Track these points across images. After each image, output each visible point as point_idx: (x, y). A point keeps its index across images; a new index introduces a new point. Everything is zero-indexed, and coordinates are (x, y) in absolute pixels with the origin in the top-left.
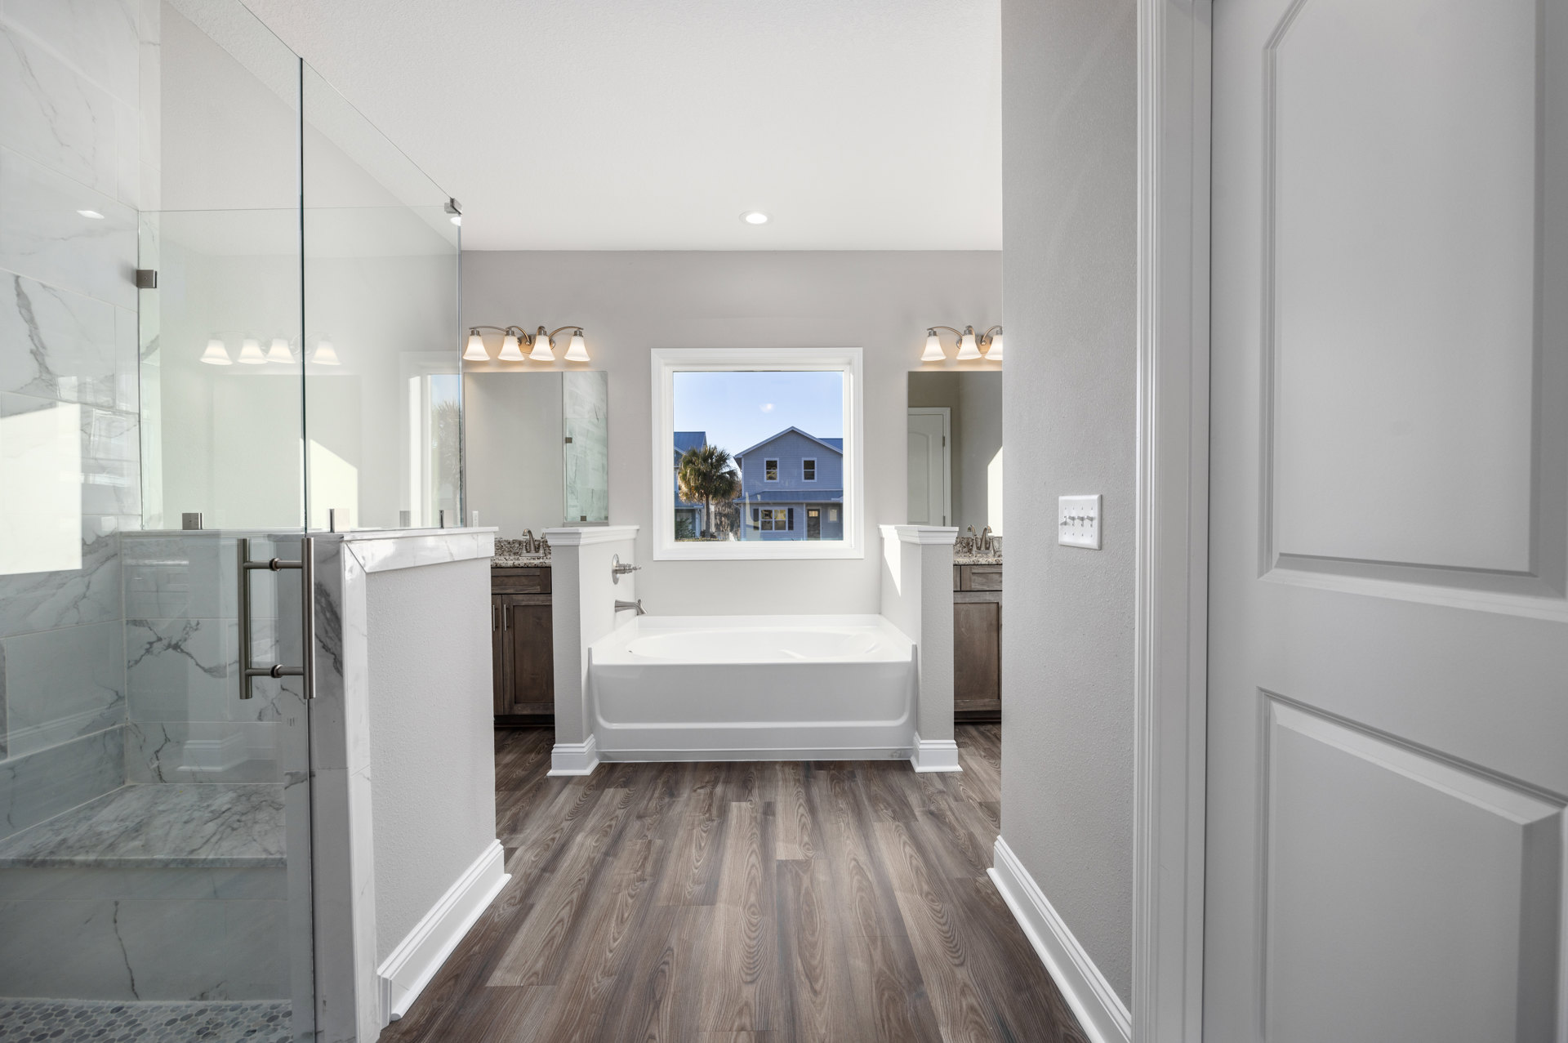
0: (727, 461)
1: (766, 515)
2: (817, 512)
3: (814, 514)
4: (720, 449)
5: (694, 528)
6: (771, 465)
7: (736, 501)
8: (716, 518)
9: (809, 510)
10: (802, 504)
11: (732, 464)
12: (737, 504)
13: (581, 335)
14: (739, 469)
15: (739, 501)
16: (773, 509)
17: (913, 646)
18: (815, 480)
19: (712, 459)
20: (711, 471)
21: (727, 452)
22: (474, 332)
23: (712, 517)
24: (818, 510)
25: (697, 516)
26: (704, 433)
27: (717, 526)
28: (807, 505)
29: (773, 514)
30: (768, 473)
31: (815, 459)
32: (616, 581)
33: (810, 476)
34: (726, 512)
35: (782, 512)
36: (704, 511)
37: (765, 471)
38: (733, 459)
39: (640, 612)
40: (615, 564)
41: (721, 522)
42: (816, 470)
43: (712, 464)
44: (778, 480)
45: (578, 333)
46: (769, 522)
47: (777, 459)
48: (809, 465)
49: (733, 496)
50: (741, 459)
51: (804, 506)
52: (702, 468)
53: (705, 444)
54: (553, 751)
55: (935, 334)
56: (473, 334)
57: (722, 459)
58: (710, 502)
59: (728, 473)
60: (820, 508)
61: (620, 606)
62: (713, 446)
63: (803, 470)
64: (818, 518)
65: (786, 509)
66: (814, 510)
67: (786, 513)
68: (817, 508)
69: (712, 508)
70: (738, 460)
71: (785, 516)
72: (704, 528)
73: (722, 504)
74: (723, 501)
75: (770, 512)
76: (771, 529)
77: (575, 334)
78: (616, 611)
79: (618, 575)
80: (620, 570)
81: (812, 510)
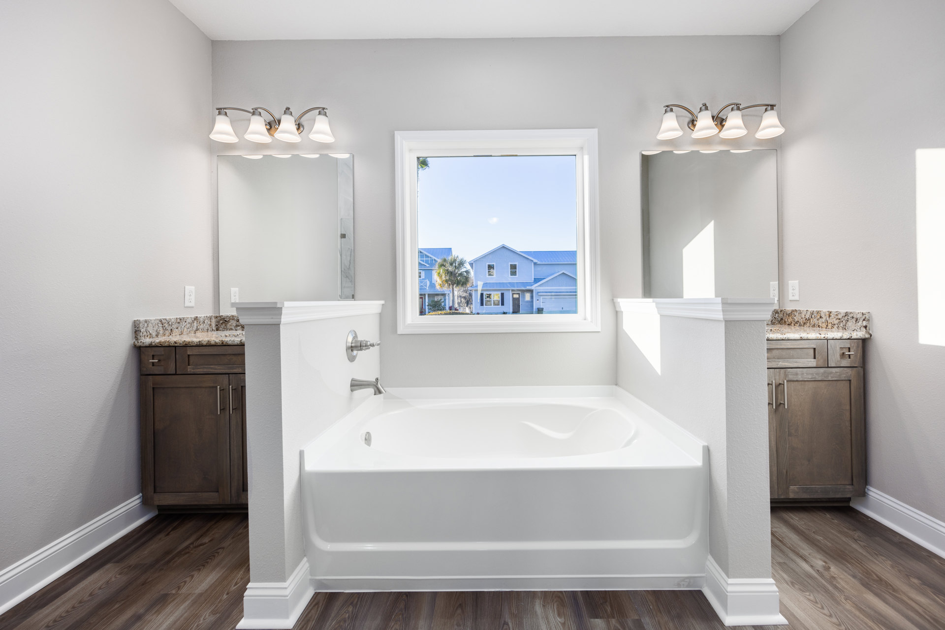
0: (465, 265)
1: (488, 297)
2: (518, 295)
3: (516, 296)
4: (460, 257)
5: (445, 305)
6: (490, 267)
7: (470, 289)
8: (458, 299)
9: (513, 294)
10: (509, 290)
11: (468, 267)
12: (471, 290)
13: (325, 114)
14: (471, 270)
15: (471, 289)
16: (492, 293)
17: (704, 447)
18: (517, 276)
19: (456, 263)
20: (455, 270)
21: (465, 259)
22: (221, 111)
23: (456, 298)
24: (519, 294)
25: (447, 297)
26: (451, 249)
27: (459, 303)
28: (512, 290)
29: (492, 296)
30: (489, 272)
31: (517, 263)
32: (352, 359)
33: (513, 273)
34: (464, 295)
35: (497, 295)
36: (451, 295)
37: (487, 271)
38: (468, 264)
39: (378, 391)
40: (350, 339)
41: (461, 301)
42: (517, 270)
43: (455, 266)
44: (495, 276)
45: (322, 111)
46: (489, 301)
47: (494, 264)
48: (514, 267)
49: (468, 286)
50: (472, 264)
51: (511, 291)
52: (450, 269)
53: (452, 255)
54: (245, 594)
55: (672, 110)
56: (220, 113)
57: (461, 263)
58: (455, 289)
59: (465, 272)
60: (520, 292)
61: (356, 385)
62: (456, 256)
63: (510, 270)
64: (518, 299)
65: (499, 293)
66: (517, 294)
67: (500, 295)
68: (518, 292)
69: (456, 293)
70: (471, 265)
71: (499, 297)
72: (451, 305)
73: (461, 290)
74: (462, 289)
75: (490, 295)
76: (491, 305)
77: (320, 113)
78: (352, 391)
79: (355, 352)
80: (356, 347)
81: (515, 294)
